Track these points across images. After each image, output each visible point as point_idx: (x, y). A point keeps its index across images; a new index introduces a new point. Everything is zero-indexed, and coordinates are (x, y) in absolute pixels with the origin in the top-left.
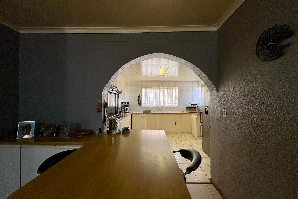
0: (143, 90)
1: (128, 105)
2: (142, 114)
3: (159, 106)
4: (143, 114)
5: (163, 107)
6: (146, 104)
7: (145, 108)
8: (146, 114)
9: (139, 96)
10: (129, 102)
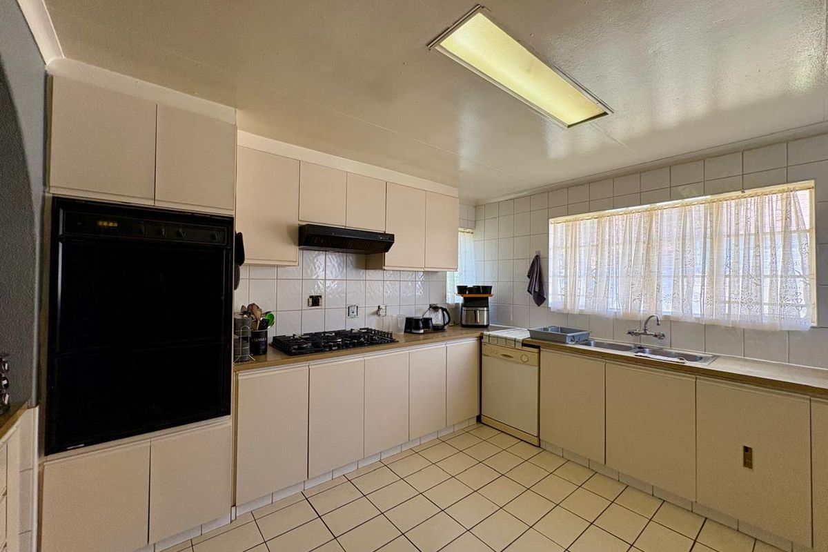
0: (558, 229)
1: (487, 298)
2: (519, 346)
3: (643, 309)
4: (524, 345)
5: (670, 321)
6: (566, 299)
7: (566, 315)
8: (538, 347)
9: (537, 258)
10: (491, 287)
